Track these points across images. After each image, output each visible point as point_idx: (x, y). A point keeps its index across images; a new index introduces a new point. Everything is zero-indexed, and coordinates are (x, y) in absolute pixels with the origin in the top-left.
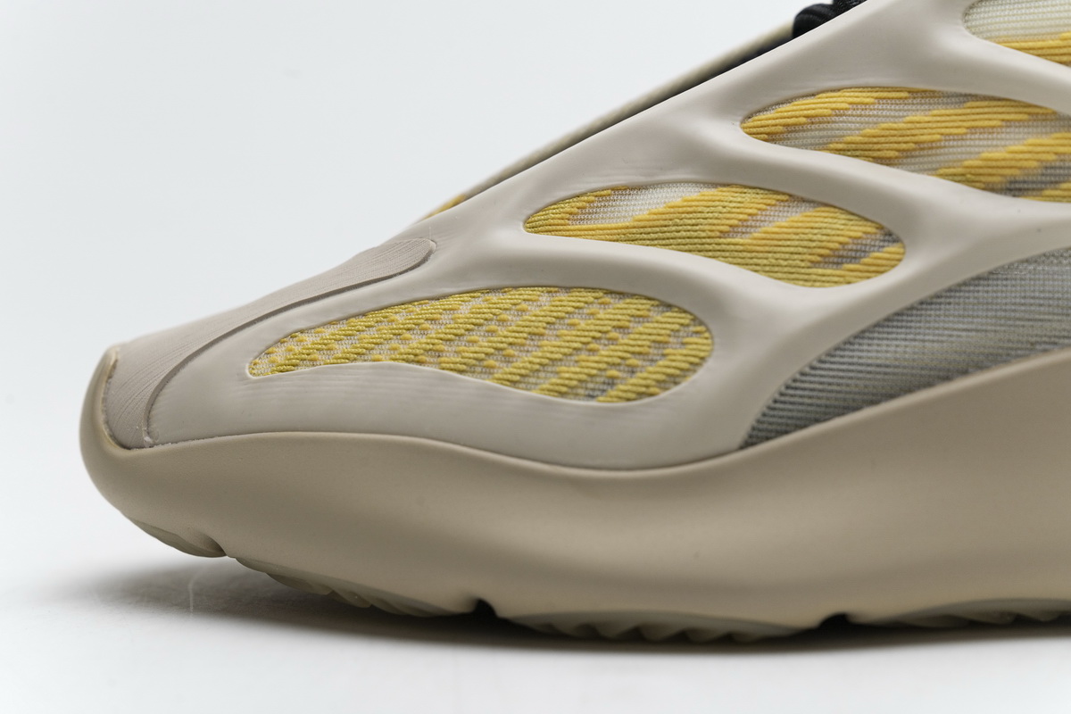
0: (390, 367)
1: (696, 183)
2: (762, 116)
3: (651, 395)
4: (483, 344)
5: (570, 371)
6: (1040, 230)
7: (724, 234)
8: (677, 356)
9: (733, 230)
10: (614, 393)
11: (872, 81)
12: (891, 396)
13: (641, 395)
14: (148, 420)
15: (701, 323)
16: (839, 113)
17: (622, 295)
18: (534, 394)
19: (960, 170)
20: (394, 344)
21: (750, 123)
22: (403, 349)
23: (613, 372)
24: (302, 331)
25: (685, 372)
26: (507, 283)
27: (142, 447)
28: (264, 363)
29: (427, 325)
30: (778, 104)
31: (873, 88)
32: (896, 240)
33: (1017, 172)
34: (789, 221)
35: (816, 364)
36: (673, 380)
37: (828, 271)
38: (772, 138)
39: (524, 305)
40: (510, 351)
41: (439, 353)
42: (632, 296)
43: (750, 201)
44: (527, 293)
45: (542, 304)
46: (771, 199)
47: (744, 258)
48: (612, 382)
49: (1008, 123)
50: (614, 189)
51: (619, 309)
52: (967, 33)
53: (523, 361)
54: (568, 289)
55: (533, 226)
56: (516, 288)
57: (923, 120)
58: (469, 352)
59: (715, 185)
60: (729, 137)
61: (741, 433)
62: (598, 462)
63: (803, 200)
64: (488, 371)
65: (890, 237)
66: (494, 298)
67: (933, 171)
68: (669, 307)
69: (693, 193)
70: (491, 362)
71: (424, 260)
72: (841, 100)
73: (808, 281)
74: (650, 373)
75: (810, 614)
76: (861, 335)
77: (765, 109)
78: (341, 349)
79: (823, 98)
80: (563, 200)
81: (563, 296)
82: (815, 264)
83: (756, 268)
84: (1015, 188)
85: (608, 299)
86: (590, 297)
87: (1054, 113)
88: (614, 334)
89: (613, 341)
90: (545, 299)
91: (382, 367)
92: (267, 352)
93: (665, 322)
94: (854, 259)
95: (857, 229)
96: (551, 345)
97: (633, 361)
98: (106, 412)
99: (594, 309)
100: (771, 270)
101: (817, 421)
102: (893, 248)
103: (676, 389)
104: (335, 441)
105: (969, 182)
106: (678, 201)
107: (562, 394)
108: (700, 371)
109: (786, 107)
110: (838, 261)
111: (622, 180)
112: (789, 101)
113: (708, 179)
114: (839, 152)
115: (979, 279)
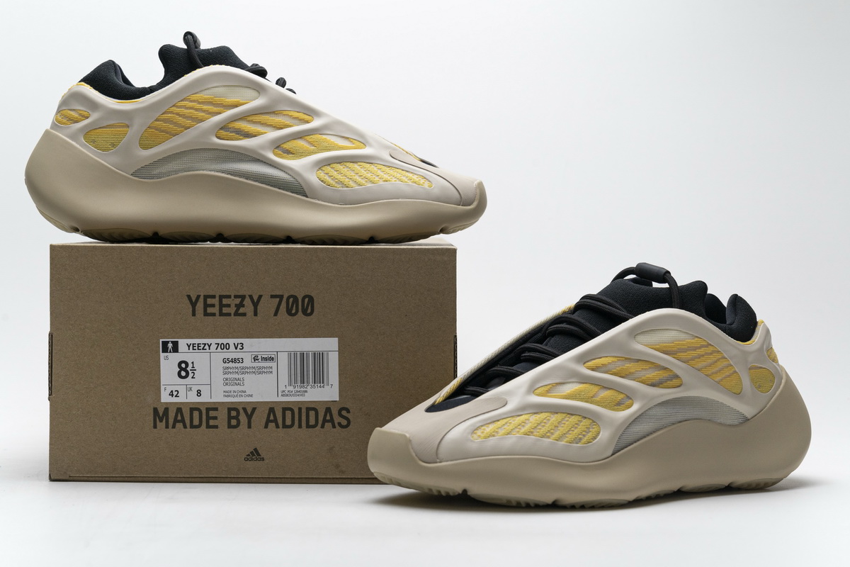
0: (521, 437)
1: (578, 382)
2: (589, 363)
3: (591, 442)
4: (543, 429)
5: (570, 437)
6: (662, 395)
7: (592, 397)
8: (593, 431)
9: (594, 396)
10: (582, 442)
11: (616, 355)
13: (589, 442)
14: (437, 454)
15: (595, 422)
16: (609, 363)
17: (572, 415)
18: (564, 443)
19: (641, 380)
20: (518, 430)
21: (586, 365)
22: (522, 431)
23: (580, 436)
24: (482, 426)
25: (596, 436)
26: (538, 411)
27: (436, 462)
28: (475, 436)
29: (523, 424)
30: (591, 360)
31: (616, 357)
32: (631, 399)
33: (654, 381)
34: (605, 394)
35: (623, 432)
36: (595, 438)
37: (618, 407)
38: (593, 370)
39: (548, 418)
40: (552, 431)
41: (532, 432)
42: (575, 415)
43: (595, 389)
44: (546, 414)
45: (555, 418)
46: (599, 387)
47: (598, 403)
48: (581, 439)
49: (650, 368)
50: (556, 384)
51: (574, 419)
52: (636, 343)
53: (557, 434)
54: (557, 413)
55: (536, 394)
56: (542, 413)
57: (629, 366)
58: (541, 432)
59: (584, 383)
60: (582, 370)
61: (611, 451)
62: (589, 460)
63: (606, 388)
64: (548, 437)
65: (628, 397)
66: (538, 416)
67: (634, 380)
68: (585, 418)
69: (579, 386)
70: (548, 434)
72: (609, 360)
73: (615, 410)
74: (590, 435)
76: (630, 424)
77: (588, 361)
78: (502, 432)
79: (604, 359)
80: (542, 387)
81: (557, 415)
82: (615, 405)
83: (603, 407)
84: (653, 385)
85: (568, 416)
86: (564, 415)
88: (576, 426)
89: (576, 428)
90: (552, 416)
91: (518, 437)
92: (473, 432)
93: (586, 422)
94: (623, 404)
95: (621, 396)
96: (562, 429)
97: (583, 433)
98: (414, 452)
99: (567, 419)
100: (607, 408)
101: (626, 447)
102: (631, 401)
103: (596, 440)
105: (643, 383)
106: (576, 388)
107: (570, 443)
108: (600, 435)
109: (594, 361)
110: (618, 405)
111: (558, 381)
112: (594, 359)
113: (580, 381)
114: (611, 374)
115: (650, 409)
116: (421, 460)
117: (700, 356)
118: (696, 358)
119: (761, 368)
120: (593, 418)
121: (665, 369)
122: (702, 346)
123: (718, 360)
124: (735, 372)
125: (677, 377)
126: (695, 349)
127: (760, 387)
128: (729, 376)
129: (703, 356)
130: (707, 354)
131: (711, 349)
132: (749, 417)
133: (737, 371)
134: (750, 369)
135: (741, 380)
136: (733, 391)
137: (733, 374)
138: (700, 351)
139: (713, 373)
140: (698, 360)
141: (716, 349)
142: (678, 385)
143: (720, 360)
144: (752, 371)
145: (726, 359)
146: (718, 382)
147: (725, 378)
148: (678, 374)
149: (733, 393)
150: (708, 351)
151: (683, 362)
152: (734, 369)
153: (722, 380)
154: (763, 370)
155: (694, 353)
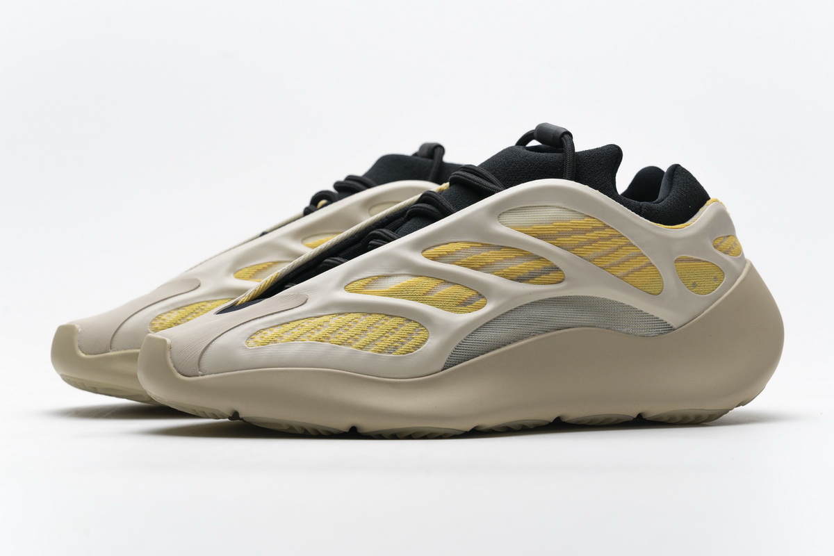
0: (311, 343)
1: (409, 275)
2: (430, 251)
3: (411, 352)
4: (346, 335)
5: (380, 344)
6: (531, 294)
7: (424, 294)
8: (417, 338)
9: (428, 293)
10: (398, 352)
11: (468, 240)
12: (488, 352)
13: (408, 352)
14: (199, 365)
15: (423, 327)
16: (458, 251)
17: (392, 316)
18: (370, 352)
19: (501, 273)
20: (309, 335)
21: (425, 253)
22: (314, 336)
23: (396, 344)
24: (263, 330)
25: (421, 344)
26: (344, 312)
27: (198, 376)
28: (251, 342)
29: (319, 327)
30: (435, 246)
31: (469, 242)
32: (483, 297)
33: (520, 274)
34: (446, 290)
35: (463, 340)
36: (418, 347)
37: (462, 308)
38: (434, 259)
39: (356, 320)
40: (357, 337)
41: (328, 338)
42: (395, 316)
43: (432, 283)
44: (355, 315)
45: (364, 320)
46: (439, 282)
47: (433, 303)
48: (396, 347)
49: (517, 257)
50: (379, 277)
51: (392, 322)
52: (500, 224)
53: (362, 341)
54: (370, 314)
55: (348, 290)
56: (350, 313)
57: (487, 255)
58: (341, 338)
59: (417, 276)
60: (419, 259)
61: (442, 365)
63: (449, 282)
64: (350, 344)
65: (481, 296)
66: (343, 317)
67: (492, 273)
68: (410, 320)
69: (410, 279)
70: (350, 341)
71: (305, 302)
72: (459, 246)
73: (456, 312)
74: (411, 343)
75: (468, 426)
76: (477, 330)
77: (429, 248)
78: (286, 336)
79: (451, 245)
80: (358, 280)
81: (369, 317)
82: (457, 305)
83: (438, 307)
84: (520, 280)
85: (386, 318)
86: (380, 317)
87: (532, 254)
88: (393, 330)
89: (393, 333)
90: (362, 317)
91: (307, 343)
92: (250, 337)
93: (410, 326)
94: (470, 304)
95: (470, 293)
96: (371, 334)
97: (402, 340)
98: (173, 362)
99: (383, 321)
100: (443, 307)
101: (465, 361)
102: (483, 300)
103: (419, 350)
104: (296, 371)
105: (504, 277)
106: (405, 282)
107: (380, 352)
108: (426, 344)
109: (438, 248)
110: (465, 304)
111: (381, 273)
112: (438, 245)
113: (414, 274)
114: (459, 265)
115: (511, 311)
116: (179, 372)
117: (591, 242)
118: (585, 244)
119: (699, 260)
120: (422, 321)
121: (539, 258)
122: (595, 229)
123: (621, 247)
124: (651, 264)
125: (556, 269)
126: (585, 231)
127: (694, 285)
128: (639, 270)
129: (595, 241)
130: (602, 239)
131: (606, 233)
132: (675, 326)
133: (653, 263)
134: (677, 261)
135: (661, 276)
136: (648, 290)
137: (645, 266)
138: (592, 234)
139: (612, 265)
140: (588, 247)
141: (616, 233)
142: (558, 280)
143: (624, 248)
144: (681, 264)
145: (634, 246)
146: (622, 278)
147: (632, 272)
148: (558, 265)
149: (647, 292)
150: (604, 235)
151: (565, 249)
152: (647, 260)
153: (627, 275)
154: (702, 263)
155: (582, 237)
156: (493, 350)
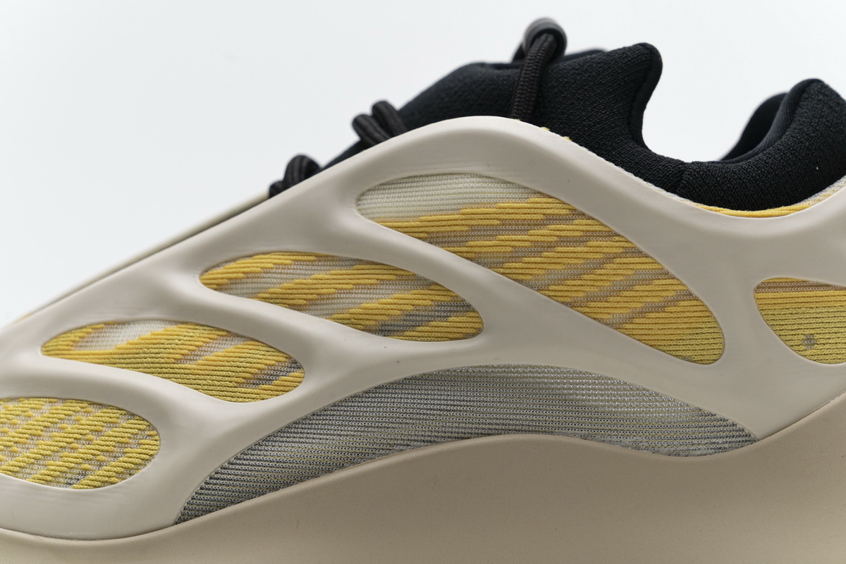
1: (163, 321)
2: (215, 271)
3: (112, 483)
5: (56, 464)
6: (399, 361)
7: (177, 361)
8: (134, 452)
9: (185, 358)
10: (84, 482)
11: (291, 247)
12: (288, 485)
13: (105, 483)
15: (154, 429)
16: (266, 271)
17: (101, 405)
18: (28, 482)
19: (347, 316)
21: (206, 276)
23: (86, 466)
25: (138, 466)
30: (227, 262)
31: (290, 253)
32: (299, 368)
33: (386, 318)
34: (227, 350)
35: (232, 460)
36: (129, 472)
37: (249, 390)
38: (220, 288)
39: (30, 413)
40: (15, 448)
42: (108, 406)
43: (198, 335)
44: (34, 403)
45: (45, 411)
46: (214, 334)
47: (189, 379)
48: (84, 473)
49: (382, 282)
50: (107, 324)
51: (94, 418)
52: (358, 214)
54: (64, 400)
55: (48, 351)
56: (28, 398)
57: (323, 277)
59: (177, 322)
60: (191, 287)
61: (176, 512)
62: (70, 534)
63: (238, 336)
65: (295, 365)
66: (11, 405)
67: (328, 315)
68: (133, 415)
69: (159, 329)
72: (268, 261)
73: (234, 398)
74: (113, 465)
76: (266, 439)
77: (218, 266)
79: (257, 259)
80: (70, 331)
81: (60, 406)
82: (240, 384)
83: (198, 387)
84: (385, 330)
85: (91, 409)
86: (77, 407)
87: (414, 275)
88: (90, 436)
89: (89, 441)
90: (46, 408)
93: (127, 426)
94: (268, 381)
95: (271, 359)
96: (45, 444)
97: (101, 458)
99: (78, 416)
100: (208, 389)
101: (233, 503)
102: (297, 373)
103: (130, 479)
105: (352, 325)
106: (148, 335)
107: (48, 482)
108: (149, 465)
109: (233, 265)
110: (260, 381)
111: (110, 317)
112: (234, 260)
113: (171, 318)
114: (265, 299)
115: (355, 396)
117: (540, 248)
118: (527, 252)
121: (429, 284)
122: (550, 219)
123: (610, 258)
124: (689, 296)
125: (465, 307)
126: (525, 225)
127: (810, 341)
128: (661, 308)
129: (550, 246)
130: (564, 241)
131: (580, 225)
132: (756, 433)
133: (695, 293)
134: (759, 288)
135: (716, 322)
136: (684, 354)
137: (675, 301)
138: (544, 232)
139: (591, 298)
140: (533, 260)
141: (604, 229)
142: (468, 331)
143: (618, 260)
144: (771, 295)
145: (647, 256)
146: (617, 326)
147: (642, 313)
148: (469, 300)
149: (684, 358)
150: (568, 234)
151: (484, 265)
152: (681, 287)
153: (630, 320)
154: (832, 292)
155: (519, 237)
156: (301, 481)
